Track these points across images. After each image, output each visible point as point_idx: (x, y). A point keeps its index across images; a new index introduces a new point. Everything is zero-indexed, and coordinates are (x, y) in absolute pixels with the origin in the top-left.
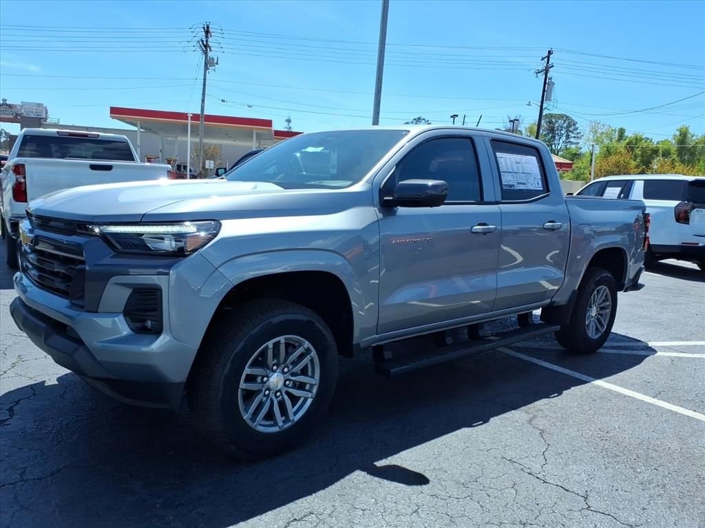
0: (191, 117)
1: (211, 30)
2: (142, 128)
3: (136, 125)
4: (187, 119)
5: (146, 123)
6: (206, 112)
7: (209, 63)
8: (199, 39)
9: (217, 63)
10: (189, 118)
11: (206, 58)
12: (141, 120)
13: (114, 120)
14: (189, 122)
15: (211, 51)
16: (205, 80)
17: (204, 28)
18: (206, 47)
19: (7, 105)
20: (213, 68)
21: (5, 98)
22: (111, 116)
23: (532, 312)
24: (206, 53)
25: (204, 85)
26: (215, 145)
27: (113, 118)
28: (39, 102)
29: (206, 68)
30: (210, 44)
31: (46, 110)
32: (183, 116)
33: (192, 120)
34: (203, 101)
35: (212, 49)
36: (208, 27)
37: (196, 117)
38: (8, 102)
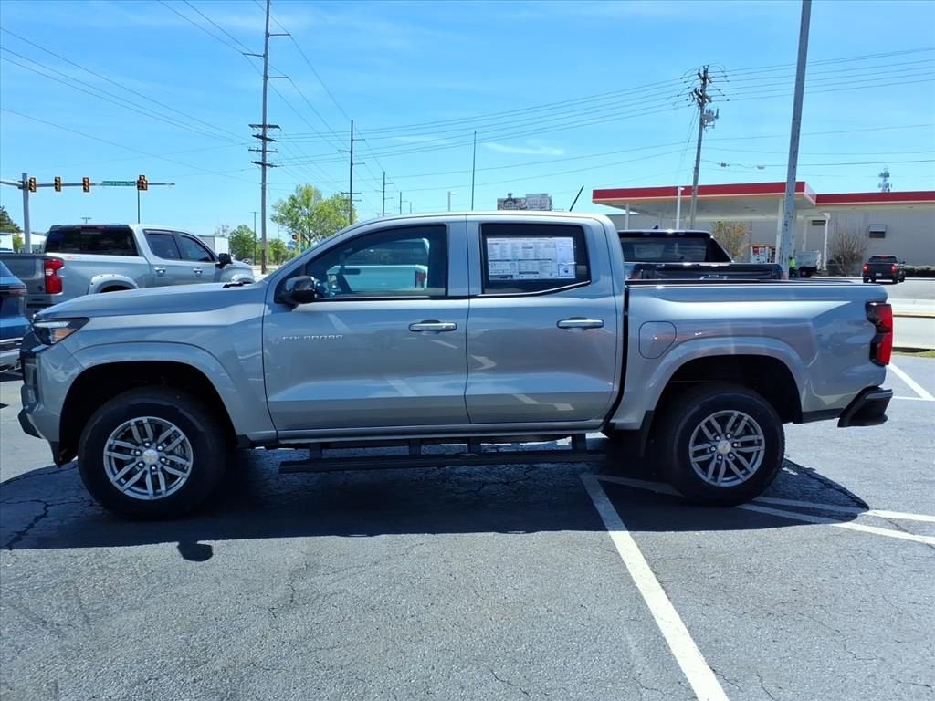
0: (682, 191)
1: (709, 75)
2: (631, 210)
3: (623, 208)
4: (676, 195)
5: (638, 205)
6: (700, 183)
7: (706, 119)
8: (692, 90)
9: (717, 117)
10: (679, 193)
11: (702, 112)
12: (630, 202)
13: (599, 205)
14: (679, 197)
15: (710, 101)
16: (700, 141)
17: (699, 74)
18: (702, 98)
19: (512, 200)
20: (712, 123)
21: (510, 192)
22: (593, 202)
23: (584, 435)
24: (701, 105)
25: (699, 148)
26: (741, 223)
27: (596, 203)
28: (544, 192)
29: (702, 125)
30: (707, 93)
31: (551, 201)
32: (672, 191)
33: (682, 194)
34: (697, 169)
35: (712, 99)
36: (705, 72)
37: (687, 190)
38: (513, 197)
